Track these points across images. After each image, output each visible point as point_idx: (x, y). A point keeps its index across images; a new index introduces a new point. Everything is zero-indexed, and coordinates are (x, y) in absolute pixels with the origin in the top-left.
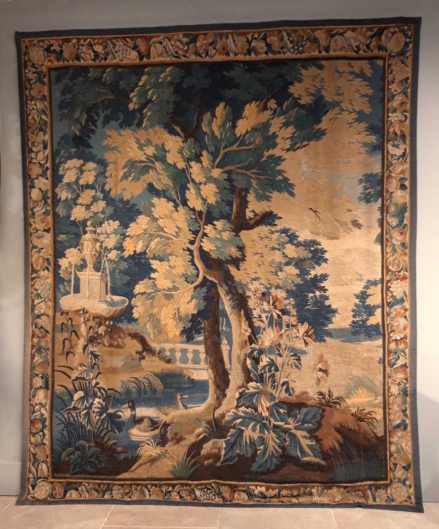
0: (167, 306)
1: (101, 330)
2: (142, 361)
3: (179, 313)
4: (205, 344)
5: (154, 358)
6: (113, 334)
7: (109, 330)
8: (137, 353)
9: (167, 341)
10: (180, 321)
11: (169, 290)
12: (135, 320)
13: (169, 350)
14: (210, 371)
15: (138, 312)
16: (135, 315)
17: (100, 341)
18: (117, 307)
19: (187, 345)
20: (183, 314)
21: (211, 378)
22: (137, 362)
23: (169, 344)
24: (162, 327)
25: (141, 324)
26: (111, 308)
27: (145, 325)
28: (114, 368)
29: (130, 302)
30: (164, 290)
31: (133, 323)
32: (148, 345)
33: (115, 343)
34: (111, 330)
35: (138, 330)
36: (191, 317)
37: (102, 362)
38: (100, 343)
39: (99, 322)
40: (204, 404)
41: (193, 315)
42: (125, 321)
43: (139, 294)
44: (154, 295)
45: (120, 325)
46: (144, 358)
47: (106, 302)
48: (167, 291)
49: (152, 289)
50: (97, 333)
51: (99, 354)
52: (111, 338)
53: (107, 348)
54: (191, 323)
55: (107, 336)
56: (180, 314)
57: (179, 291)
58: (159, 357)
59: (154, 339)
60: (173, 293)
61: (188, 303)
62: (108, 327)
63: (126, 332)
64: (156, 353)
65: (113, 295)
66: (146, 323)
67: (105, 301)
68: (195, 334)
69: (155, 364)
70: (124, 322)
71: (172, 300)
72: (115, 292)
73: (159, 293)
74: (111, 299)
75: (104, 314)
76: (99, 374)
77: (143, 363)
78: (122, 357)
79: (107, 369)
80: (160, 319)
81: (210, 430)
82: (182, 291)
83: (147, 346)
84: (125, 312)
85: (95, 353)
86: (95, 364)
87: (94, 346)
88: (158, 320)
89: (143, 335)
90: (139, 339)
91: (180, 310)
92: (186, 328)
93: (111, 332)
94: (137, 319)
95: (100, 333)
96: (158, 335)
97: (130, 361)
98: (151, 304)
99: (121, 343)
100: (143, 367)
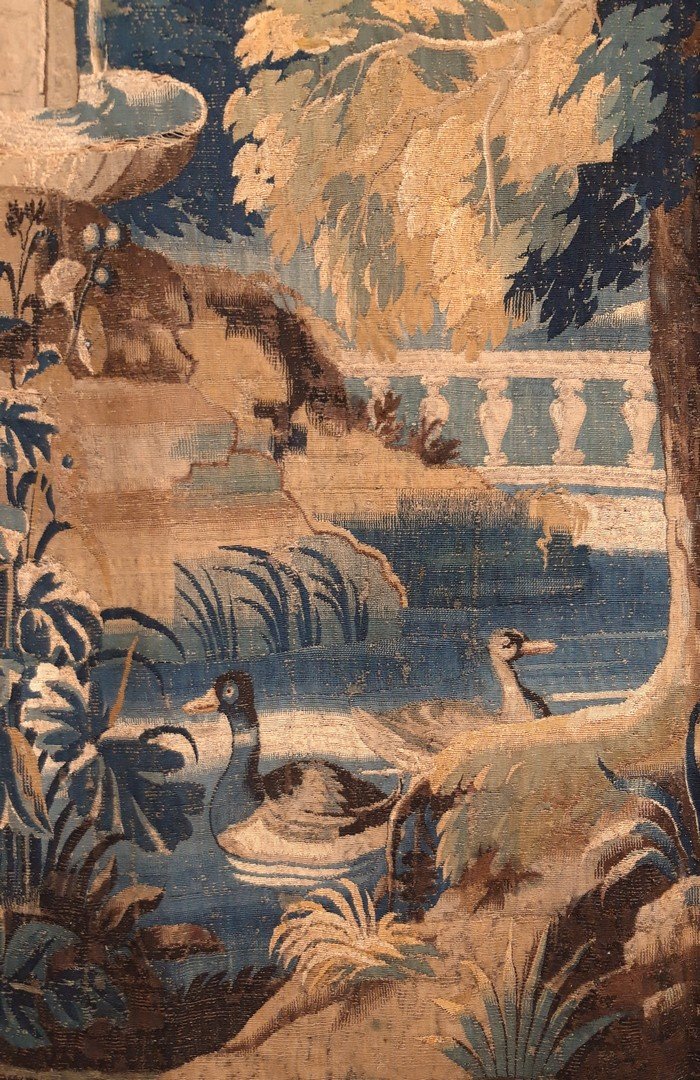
0: (434, 125)
1: (58, 284)
2: (289, 456)
3: (502, 168)
4: (655, 349)
5: (355, 440)
6: (120, 299)
7: (101, 275)
8: (261, 410)
9: (432, 337)
10: (507, 217)
11: (446, 26)
12: (248, 222)
13: (443, 392)
14: (677, 505)
15: (265, 175)
16: (249, 193)
17: (53, 347)
18: (143, 141)
19: (549, 355)
20: (525, 171)
21: (679, 545)
22: (261, 464)
23: (443, 355)
24: (404, 252)
25: (279, 242)
26: (106, 145)
27: (305, 247)
28: (133, 496)
29: (216, 115)
30: (417, 26)
31: (234, 236)
32: (322, 368)
33: (138, 353)
34: (113, 275)
35: (262, 276)
36: (573, 190)
37: (66, 464)
38: (53, 358)
39: (43, 242)
40: (645, 689)
41: (590, 174)
42: (190, 227)
43: (268, 64)
44: (354, 66)
45: (161, 245)
46: (298, 441)
47: (81, 111)
48: (431, 34)
49: (345, 26)
50: (34, 302)
51: (48, 420)
52: (114, 321)
53: (94, 385)
54: (575, 224)
55: (91, 313)
56: (509, 178)
57: (506, 37)
58: (386, 430)
59: (356, 329)
60: (469, 44)
61: (558, 102)
62: (92, 259)
63: (199, 291)
64: (371, 412)
65: (116, 64)
66: (307, 238)
67: (71, 111)
68: (603, 283)
69: (360, 470)
70: (183, 227)
71: (465, 89)
72: (127, 50)
73: (388, 49)
74: (109, 89)
75: (72, 187)
76: (53, 529)
77: (298, 468)
78: (181, 431)
79: (92, 501)
80: (393, 205)
81: (670, 831)
82: (519, 35)
83: (317, 371)
84: (191, 168)
85: (26, 416)
86: (29, 478)
87: (20, 378)
88: (383, 213)
89: (292, 306)
90: (272, 330)
91: (511, 149)
92: (545, 256)
93: (109, 288)
94: (257, 219)
95: (49, 299)
96: (383, 304)
97: (221, 456)
98: (340, 119)
99: (170, 353)
100: (296, 494)
